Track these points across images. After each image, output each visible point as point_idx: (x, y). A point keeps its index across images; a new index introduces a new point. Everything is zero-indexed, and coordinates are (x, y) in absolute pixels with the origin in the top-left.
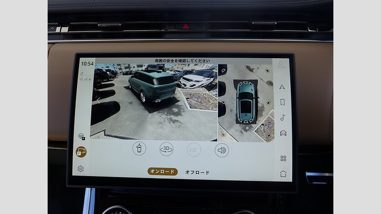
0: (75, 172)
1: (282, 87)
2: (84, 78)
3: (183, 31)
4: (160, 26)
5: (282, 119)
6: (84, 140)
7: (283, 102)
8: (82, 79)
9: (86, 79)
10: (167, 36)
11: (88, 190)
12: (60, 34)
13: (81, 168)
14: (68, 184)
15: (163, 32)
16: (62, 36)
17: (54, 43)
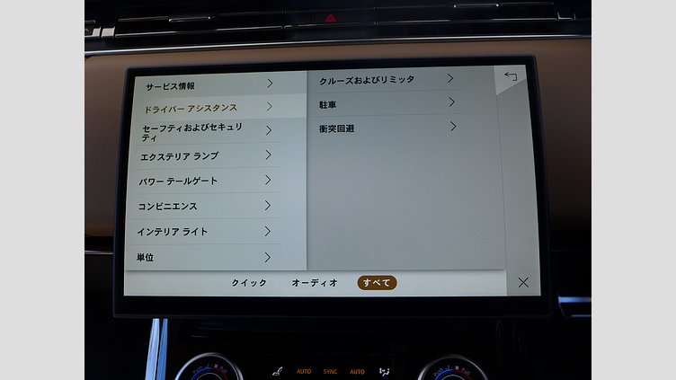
3: (326, 25)
10: (296, 36)
11: (156, 322)
12: (99, 39)
14: (117, 313)
15: (288, 30)
16: (104, 43)
17: (88, 56)
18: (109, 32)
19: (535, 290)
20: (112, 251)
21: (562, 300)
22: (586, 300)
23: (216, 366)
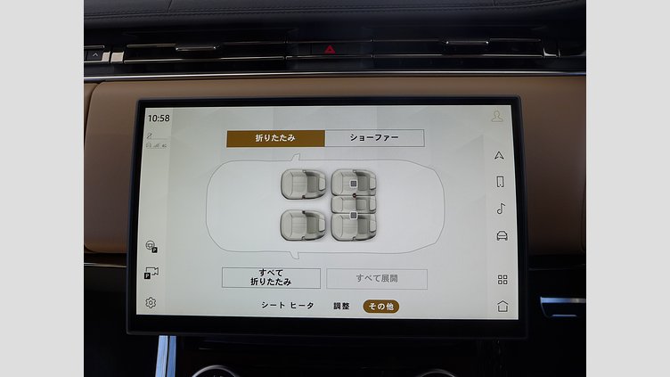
0: (141, 310)
1: (499, 155)
2: (154, 143)
3: (325, 57)
4: (284, 50)
5: (500, 212)
6: (156, 252)
7: (500, 182)
8: (149, 146)
9: (157, 146)
10: (296, 67)
11: (163, 340)
12: (109, 64)
13: (151, 302)
14: (130, 330)
15: (289, 60)
16: (114, 69)
17: (99, 82)
18: (118, 57)
19: (513, 314)
21: (544, 300)
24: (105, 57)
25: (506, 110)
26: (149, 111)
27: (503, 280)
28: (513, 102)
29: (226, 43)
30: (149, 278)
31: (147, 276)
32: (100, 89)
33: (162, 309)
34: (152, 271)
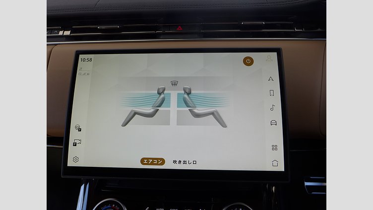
0: (71, 163)
1: (271, 79)
2: (83, 73)
3: (177, 32)
5: (272, 109)
6: (80, 131)
7: (272, 93)
8: (80, 74)
9: (85, 74)
10: (161, 37)
12: (62, 36)
13: (76, 159)
14: (65, 174)
15: (158, 33)
16: (65, 38)
17: (56, 45)
18: (67, 33)
19: (281, 168)
20: (62, 145)
21: (307, 184)
22: (323, 184)
23: (114, 205)
24: (61, 33)
25: (274, 55)
26: (81, 56)
27: (275, 148)
28: (278, 51)
29: (125, 25)
30: (76, 145)
31: (75, 144)
32: (56, 48)
33: (82, 163)
34: (77, 142)
